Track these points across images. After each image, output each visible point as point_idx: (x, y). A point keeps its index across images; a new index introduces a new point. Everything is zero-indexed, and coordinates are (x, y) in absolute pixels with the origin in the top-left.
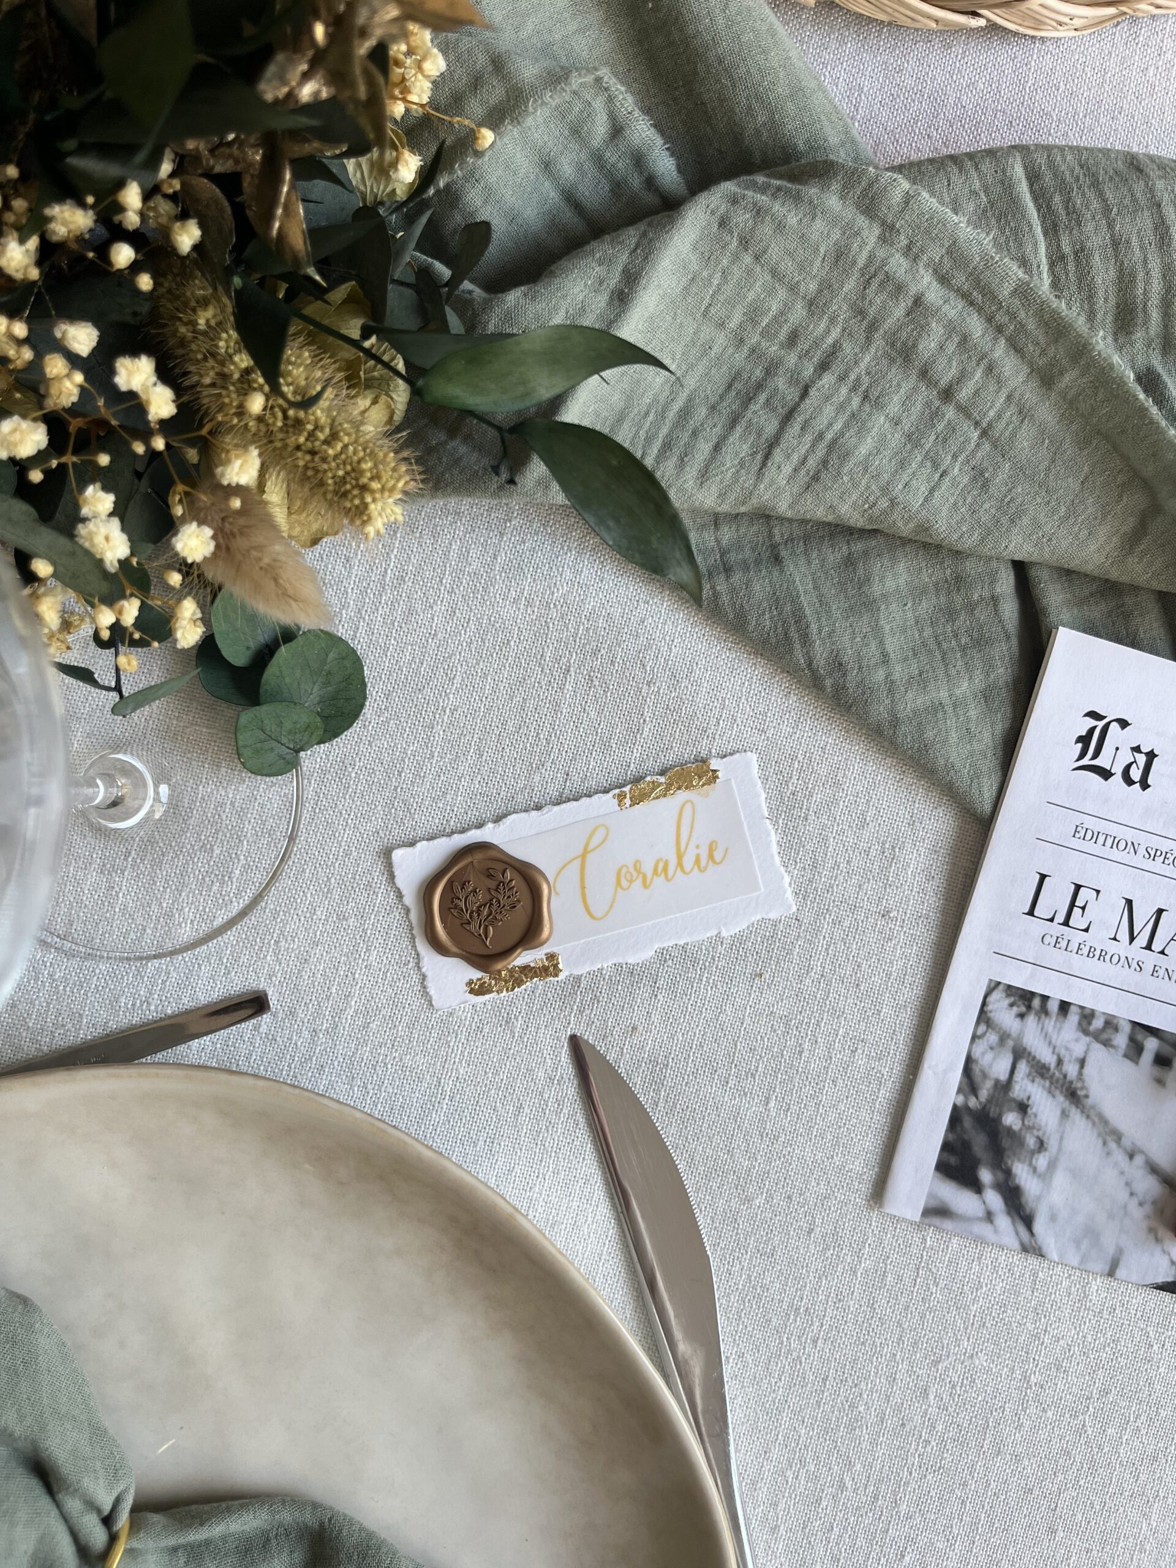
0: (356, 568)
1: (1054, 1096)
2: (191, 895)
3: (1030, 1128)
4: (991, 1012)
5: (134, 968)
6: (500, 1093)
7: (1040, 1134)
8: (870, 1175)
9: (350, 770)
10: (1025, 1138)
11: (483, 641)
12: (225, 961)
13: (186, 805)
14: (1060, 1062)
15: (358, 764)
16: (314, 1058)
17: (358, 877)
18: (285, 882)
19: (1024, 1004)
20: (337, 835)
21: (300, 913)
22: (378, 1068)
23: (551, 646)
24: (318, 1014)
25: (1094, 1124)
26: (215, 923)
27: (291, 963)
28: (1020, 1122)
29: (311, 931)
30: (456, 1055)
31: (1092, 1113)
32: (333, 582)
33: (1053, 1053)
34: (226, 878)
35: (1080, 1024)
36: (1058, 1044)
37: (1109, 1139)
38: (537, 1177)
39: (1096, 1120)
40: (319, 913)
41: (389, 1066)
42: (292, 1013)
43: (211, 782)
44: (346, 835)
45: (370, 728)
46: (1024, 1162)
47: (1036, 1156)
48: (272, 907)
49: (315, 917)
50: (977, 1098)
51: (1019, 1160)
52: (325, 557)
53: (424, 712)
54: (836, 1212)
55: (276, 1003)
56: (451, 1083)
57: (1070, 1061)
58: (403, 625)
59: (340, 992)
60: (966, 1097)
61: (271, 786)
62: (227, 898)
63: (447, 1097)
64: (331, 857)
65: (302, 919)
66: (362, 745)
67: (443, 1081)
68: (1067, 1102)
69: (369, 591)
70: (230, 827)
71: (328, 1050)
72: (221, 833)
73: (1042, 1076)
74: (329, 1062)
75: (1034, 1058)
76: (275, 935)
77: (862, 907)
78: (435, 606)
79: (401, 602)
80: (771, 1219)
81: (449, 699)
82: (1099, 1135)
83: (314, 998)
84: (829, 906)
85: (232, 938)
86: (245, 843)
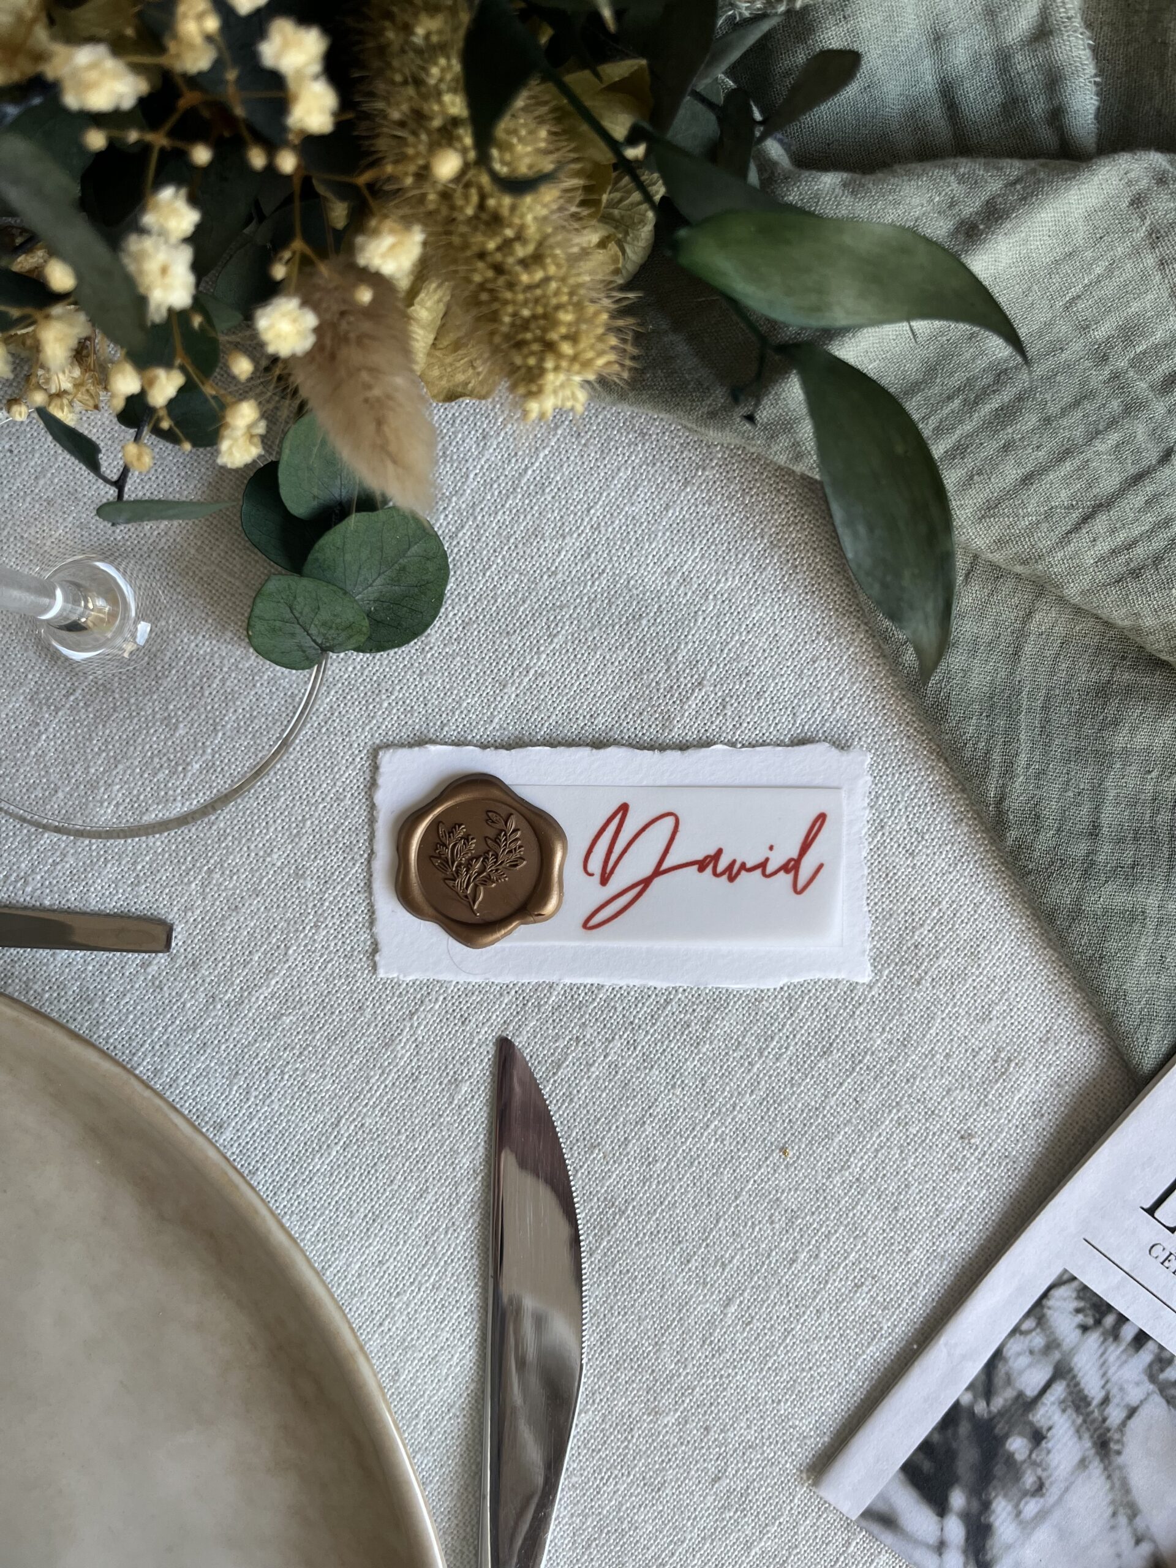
0: (491, 450)
1: (1080, 1438)
2: (129, 772)
3: (1035, 1464)
4: (1049, 1308)
5: (25, 831)
6: (407, 1164)
7: (1044, 1475)
8: (817, 1441)
9: (384, 697)
10: (1024, 1473)
11: (610, 604)
12: (139, 867)
13: (167, 659)
14: (1106, 1401)
15: (396, 693)
16: (199, 1031)
17: (340, 832)
18: (249, 802)
19: (1094, 1316)
20: (336, 769)
21: (252, 847)
22: (271, 1073)
23: (691, 644)
24: (226, 978)
25: (1112, 1488)
26: (145, 818)
27: (218, 903)
28: (1028, 1452)
29: (257, 874)
30: (372, 1096)
31: (1116, 1475)
32: (455, 457)
33: (1103, 1387)
34: (180, 768)
35: (1150, 1365)
36: (1114, 1379)
37: (1121, 1510)
38: (412, 1283)
39: (1117, 1484)
40: (275, 856)
41: (286, 1077)
42: (195, 965)
43: (207, 643)
44: (347, 775)
45: (429, 655)
46: (1009, 1501)
47: (1027, 1498)
48: (222, 825)
49: (268, 859)
50: (988, 1404)
51: (1005, 1496)
52: (458, 421)
53: (502, 662)
54: (757, 1469)
55: (180, 943)
56: (352, 1127)
57: (1118, 1405)
58: (520, 545)
59: (263, 963)
60: (975, 1397)
61: (279, 678)
62: (171, 792)
63: (341, 1143)
64: (318, 793)
65: (253, 855)
66: (410, 672)
67: (343, 1121)
68: (1093, 1452)
69: (495, 486)
70: (209, 708)
71: (220, 1027)
72: (195, 711)
73: (1077, 1409)
74: (216, 1042)
75: (1077, 1384)
76: (212, 861)
77: (940, 1117)
78: (568, 538)
79: (529, 516)
80: (674, 1446)
81: (539, 659)
82: (1113, 1502)
83: (228, 957)
84: (901, 1099)
85: (158, 843)
86: (220, 734)
